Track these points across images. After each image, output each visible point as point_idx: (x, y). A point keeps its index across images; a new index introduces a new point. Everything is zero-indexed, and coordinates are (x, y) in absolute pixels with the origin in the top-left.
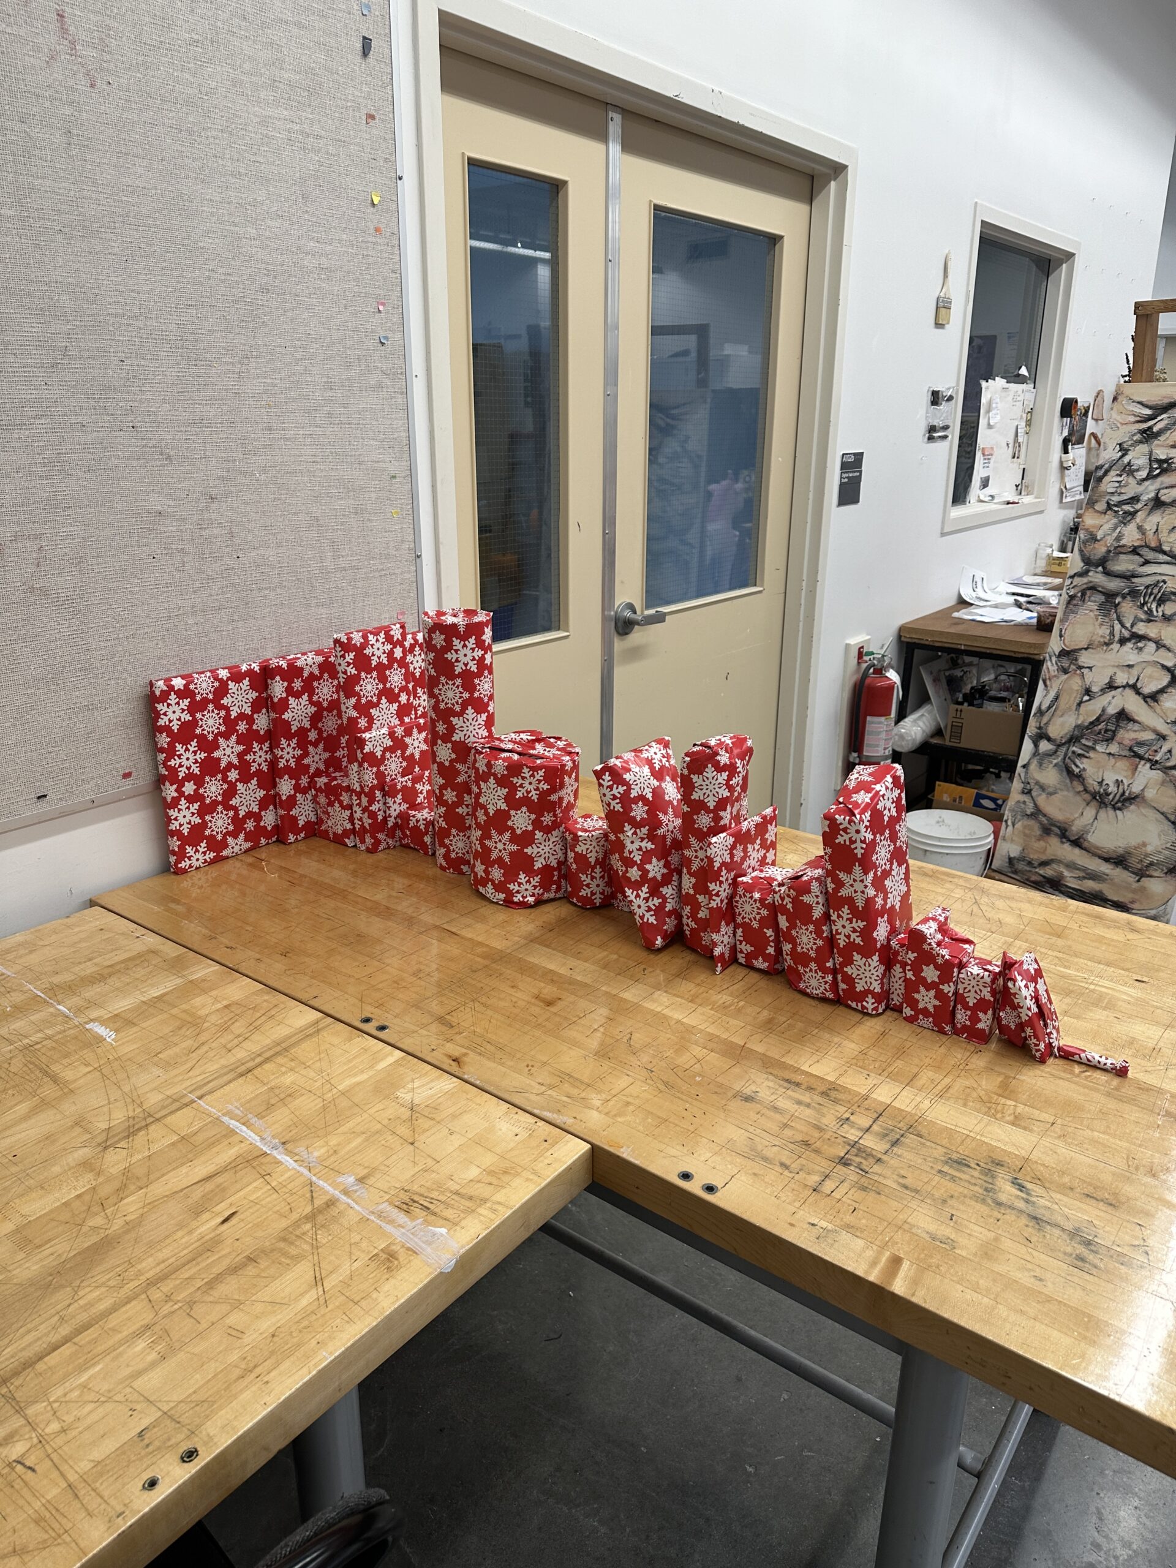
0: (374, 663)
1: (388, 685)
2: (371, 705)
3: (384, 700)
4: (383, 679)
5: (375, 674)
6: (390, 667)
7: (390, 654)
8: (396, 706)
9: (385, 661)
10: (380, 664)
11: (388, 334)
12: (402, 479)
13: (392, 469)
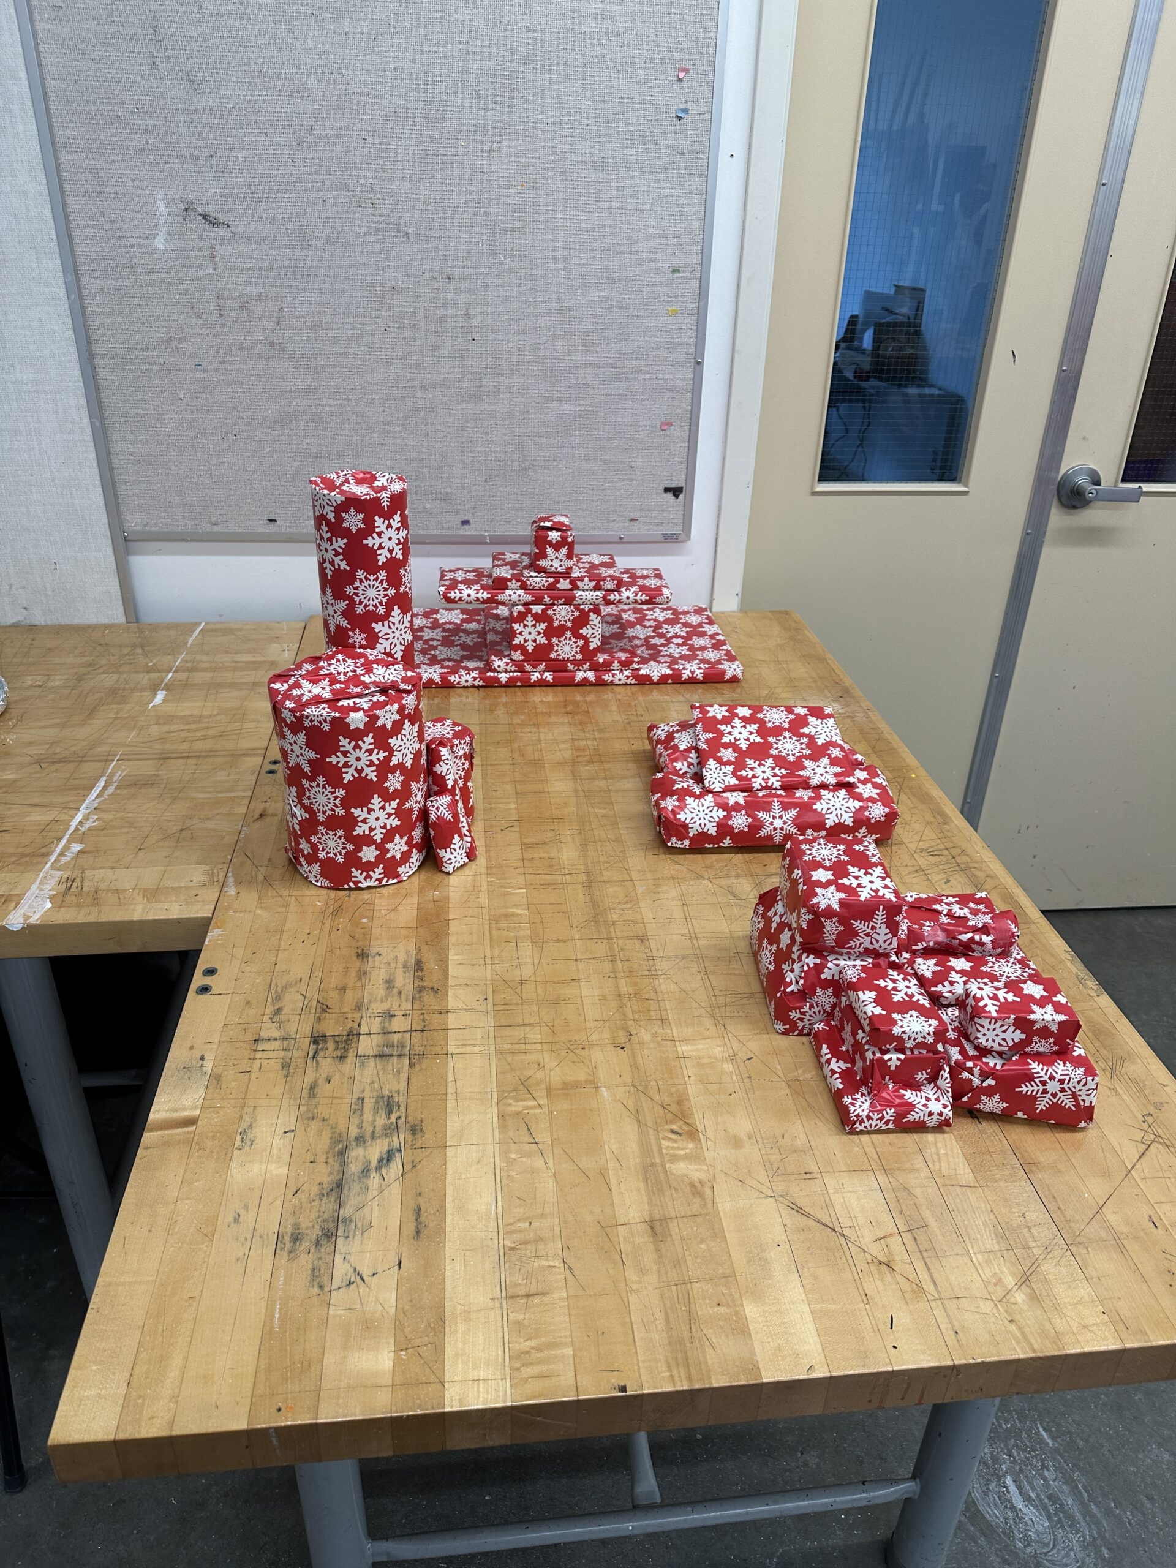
11: (689, 106)
12: (687, 274)
13: (675, 262)
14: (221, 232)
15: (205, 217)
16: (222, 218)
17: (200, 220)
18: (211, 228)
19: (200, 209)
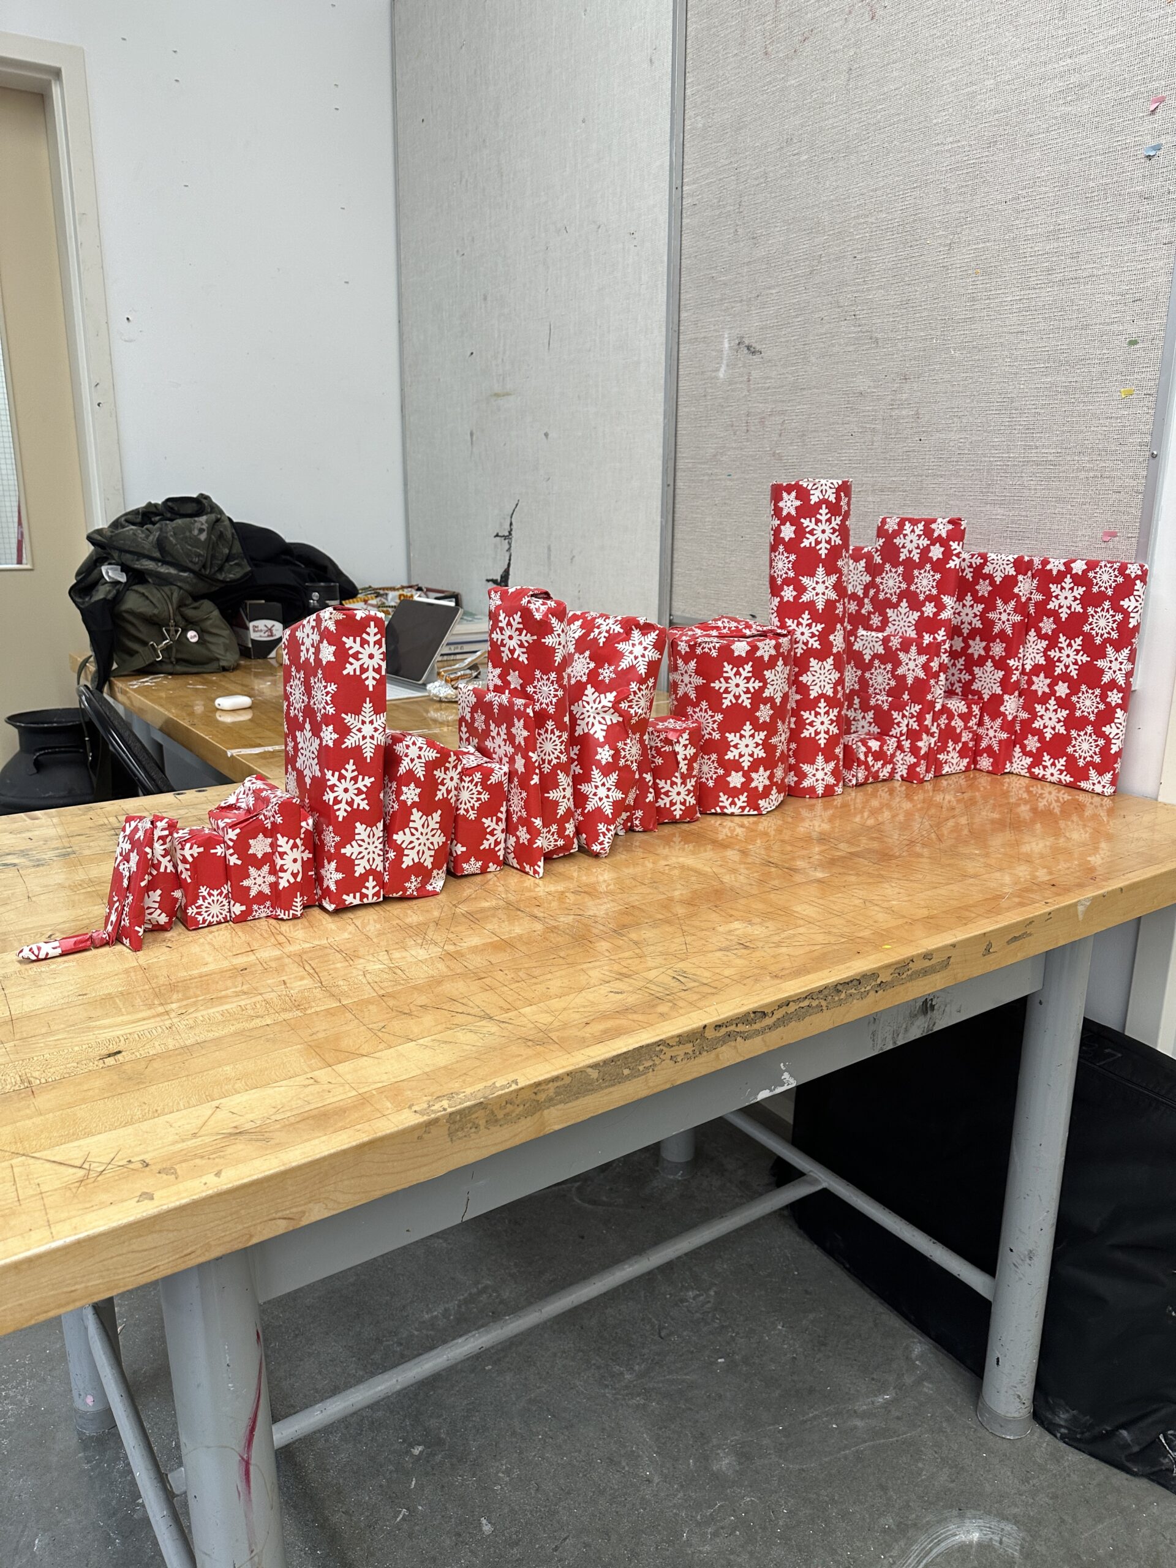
0: (902, 557)
1: (913, 588)
2: (888, 604)
3: (904, 604)
4: (908, 578)
5: (901, 569)
6: (920, 566)
7: (925, 552)
8: (916, 615)
9: (916, 558)
10: (909, 560)
11: (1162, 140)
12: (1148, 344)
13: (1133, 331)
14: (756, 358)
15: (748, 348)
16: (758, 348)
17: (746, 351)
18: (751, 356)
19: (747, 342)
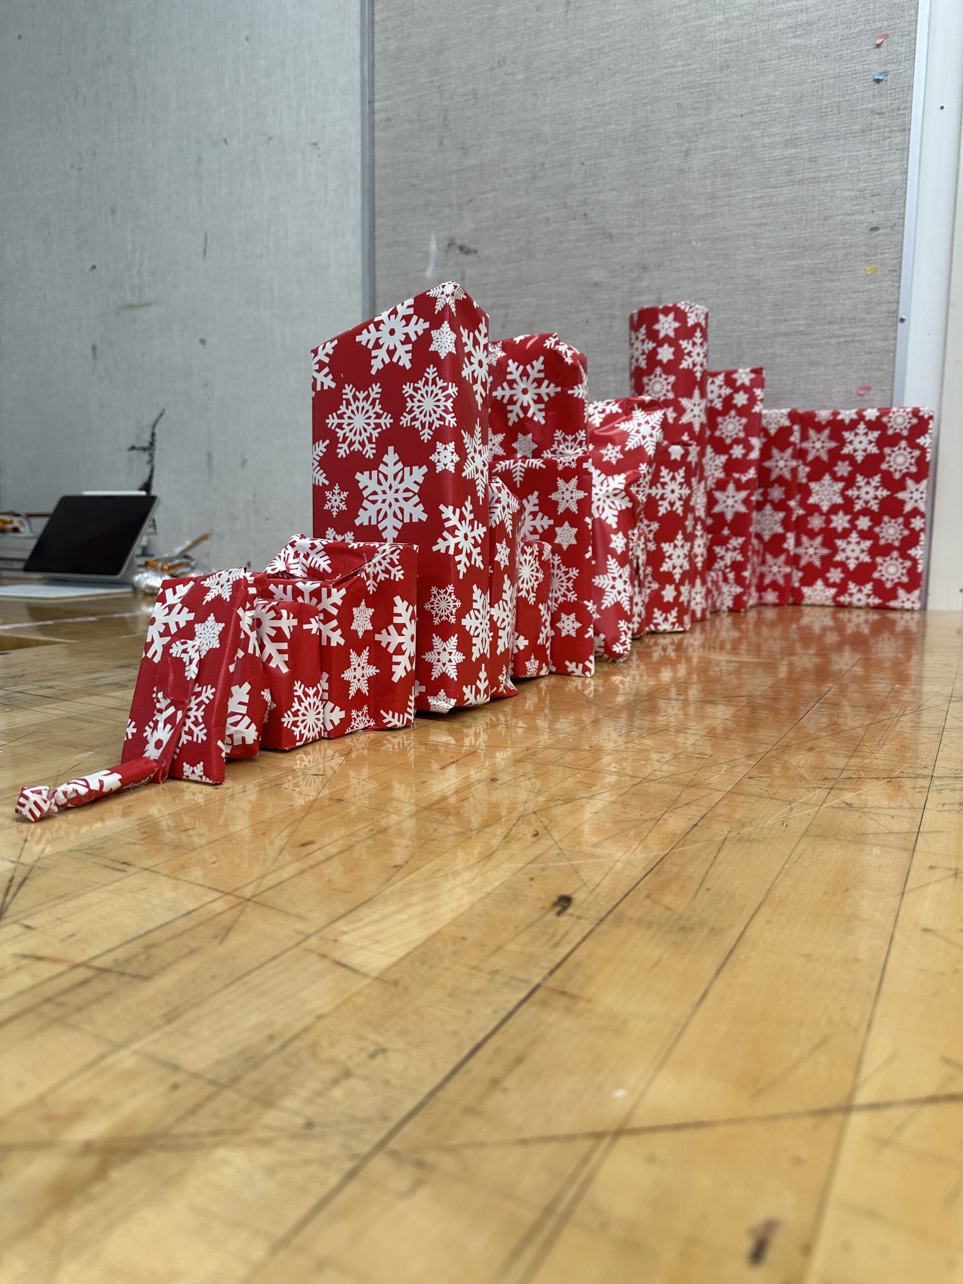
11: (889, 68)
12: (888, 230)
13: (874, 220)
14: (471, 258)
15: (461, 248)
16: (473, 247)
17: (457, 251)
18: (464, 256)
19: (459, 242)
